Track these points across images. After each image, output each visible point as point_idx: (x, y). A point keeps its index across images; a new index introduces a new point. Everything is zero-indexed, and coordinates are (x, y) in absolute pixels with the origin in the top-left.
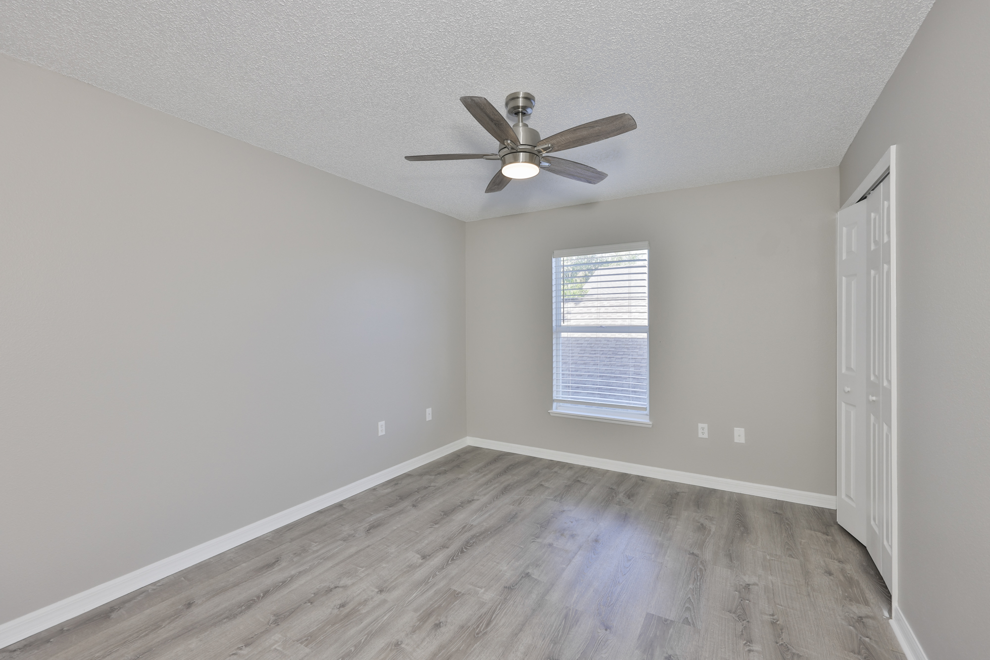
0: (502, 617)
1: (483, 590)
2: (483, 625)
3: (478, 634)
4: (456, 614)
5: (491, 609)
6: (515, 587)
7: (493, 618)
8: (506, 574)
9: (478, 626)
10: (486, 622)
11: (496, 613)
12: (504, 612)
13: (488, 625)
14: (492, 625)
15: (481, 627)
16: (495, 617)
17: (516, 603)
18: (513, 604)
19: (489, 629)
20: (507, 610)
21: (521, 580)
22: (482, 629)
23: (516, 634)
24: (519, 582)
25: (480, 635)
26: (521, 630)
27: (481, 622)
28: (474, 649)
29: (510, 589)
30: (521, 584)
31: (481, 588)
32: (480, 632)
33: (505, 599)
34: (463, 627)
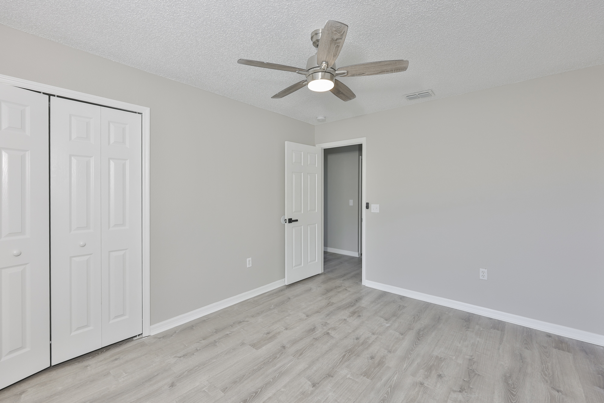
0: (336, 358)
1: (348, 376)
2: (347, 356)
3: (350, 352)
4: (363, 363)
5: (343, 364)
6: (325, 376)
7: (342, 359)
8: (330, 388)
9: (350, 355)
10: (346, 357)
11: (340, 361)
12: (335, 361)
13: (345, 355)
14: (342, 355)
15: (348, 355)
16: (340, 359)
17: (327, 365)
18: (329, 365)
19: (344, 354)
20: (333, 362)
21: (320, 381)
22: (347, 354)
23: (330, 350)
24: (322, 380)
25: (348, 351)
26: (327, 351)
27: (348, 357)
28: (351, 346)
29: (329, 376)
30: (321, 378)
31: (349, 378)
32: (348, 353)
33: (333, 369)
34: (358, 356)
